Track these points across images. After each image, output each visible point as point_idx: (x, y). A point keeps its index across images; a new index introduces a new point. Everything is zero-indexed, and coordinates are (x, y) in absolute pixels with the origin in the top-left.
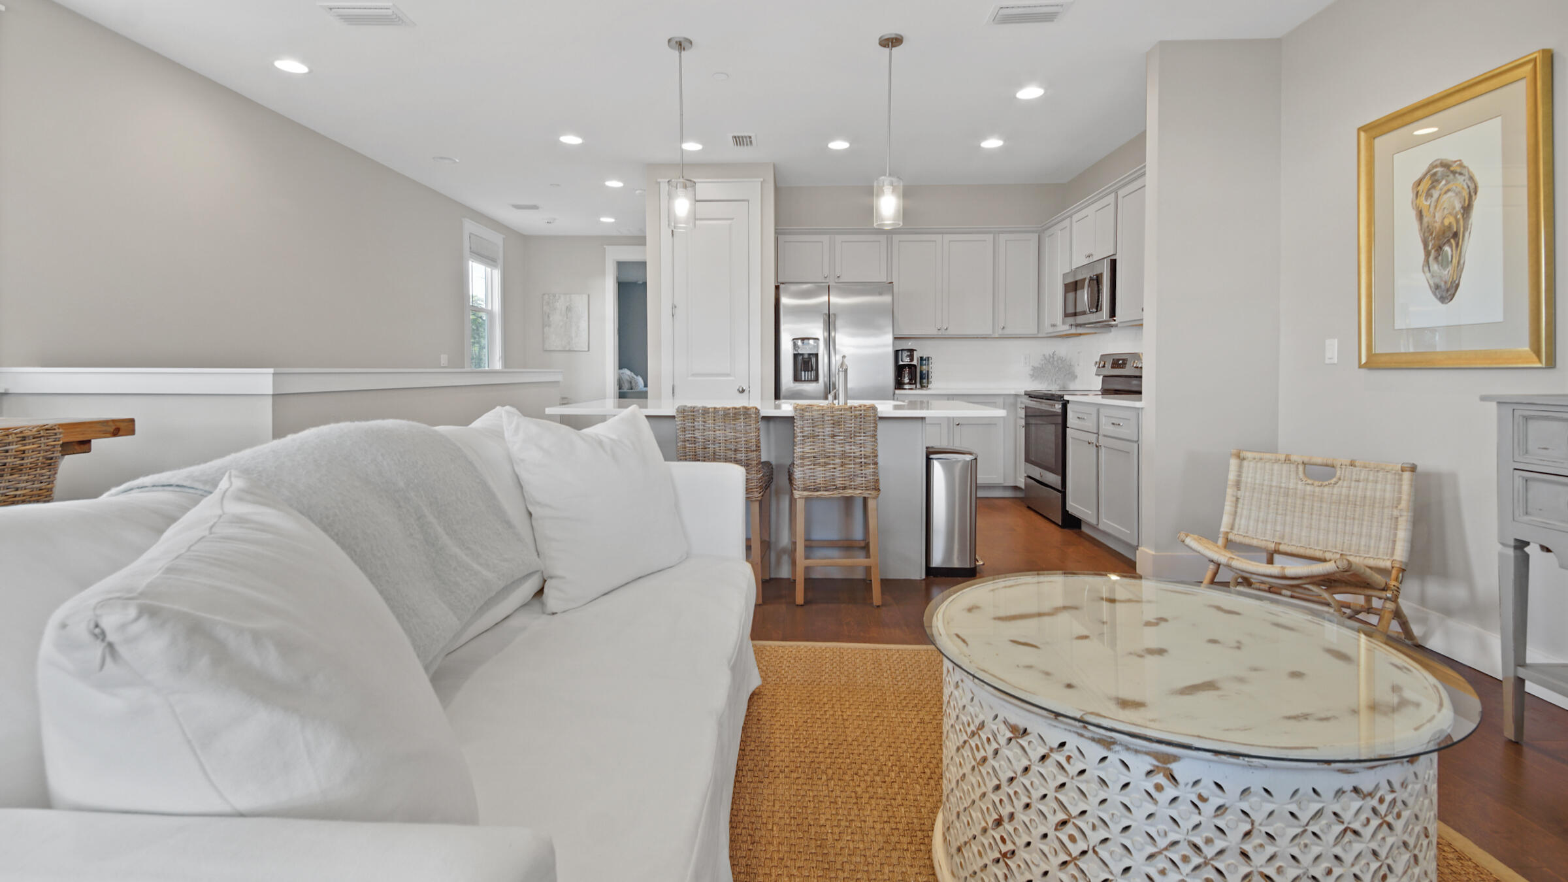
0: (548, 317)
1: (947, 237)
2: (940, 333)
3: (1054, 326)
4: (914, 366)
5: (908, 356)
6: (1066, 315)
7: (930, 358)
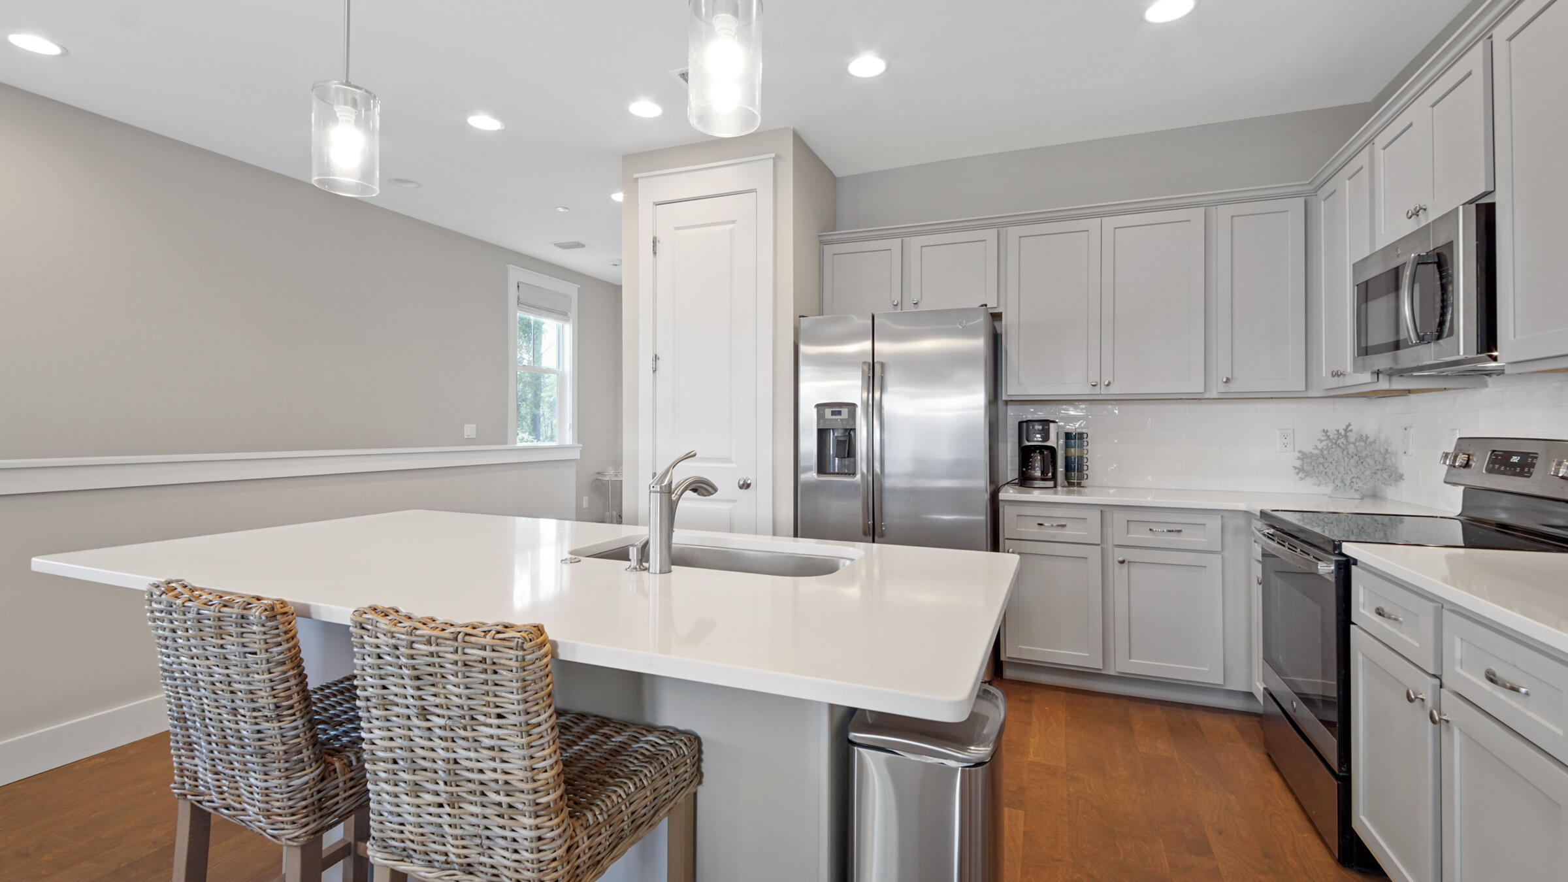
1: (1109, 222)
2: (1097, 390)
3: (1337, 374)
4: (1052, 450)
5: (1040, 432)
6: (1364, 350)
7: (1085, 436)
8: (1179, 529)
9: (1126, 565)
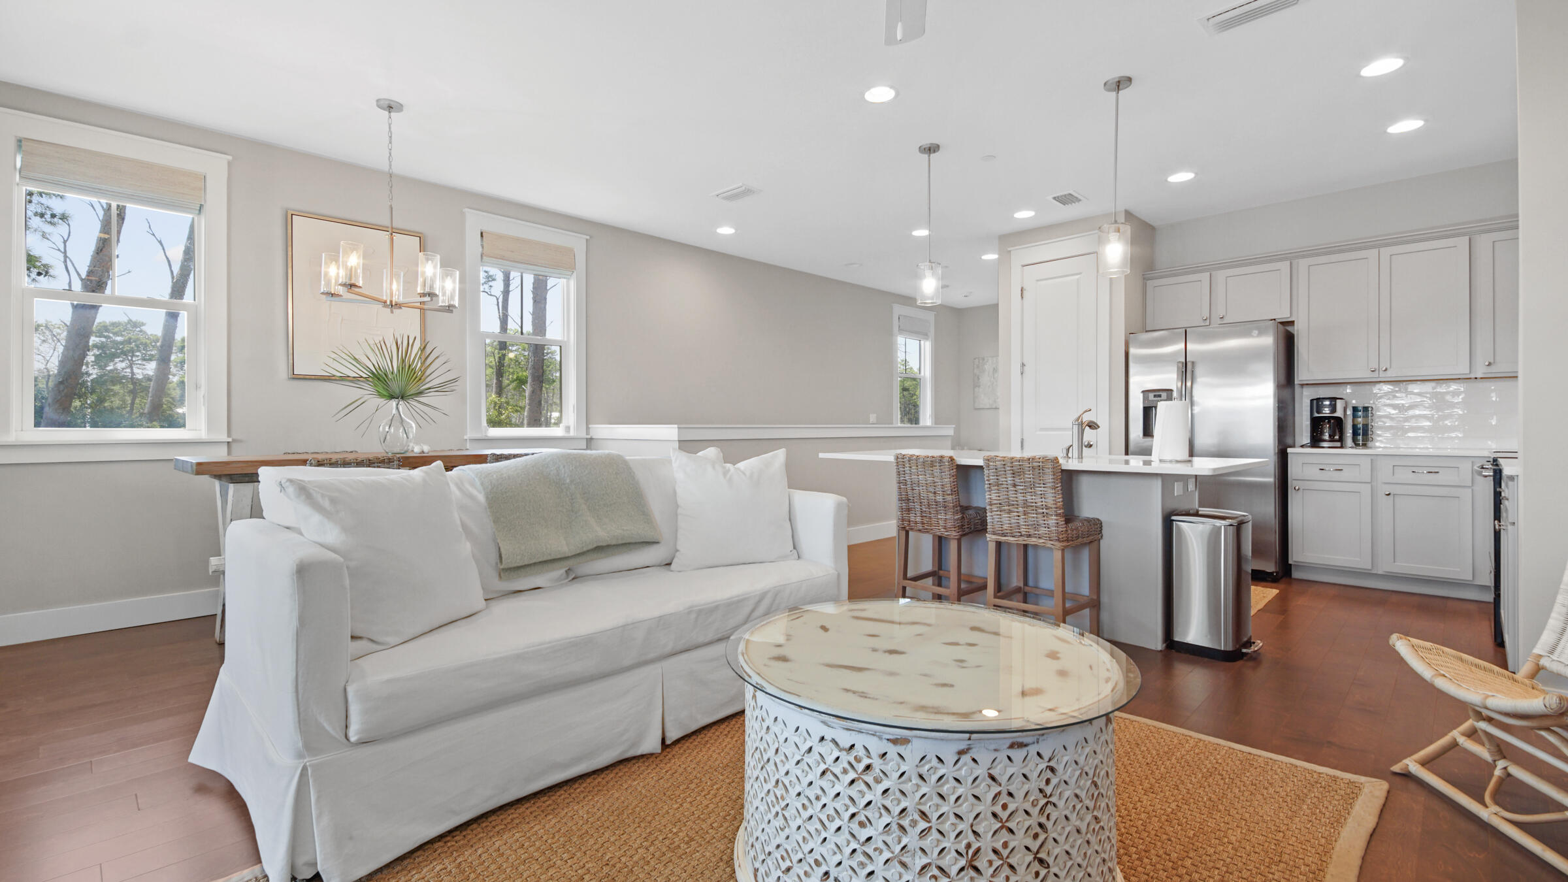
0: (978, 379)
1: (1386, 251)
2: (1376, 375)
4: (1340, 420)
5: (1329, 406)
7: (1370, 409)
8: (1436, 471)
9: (1391, 496)
